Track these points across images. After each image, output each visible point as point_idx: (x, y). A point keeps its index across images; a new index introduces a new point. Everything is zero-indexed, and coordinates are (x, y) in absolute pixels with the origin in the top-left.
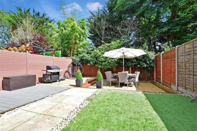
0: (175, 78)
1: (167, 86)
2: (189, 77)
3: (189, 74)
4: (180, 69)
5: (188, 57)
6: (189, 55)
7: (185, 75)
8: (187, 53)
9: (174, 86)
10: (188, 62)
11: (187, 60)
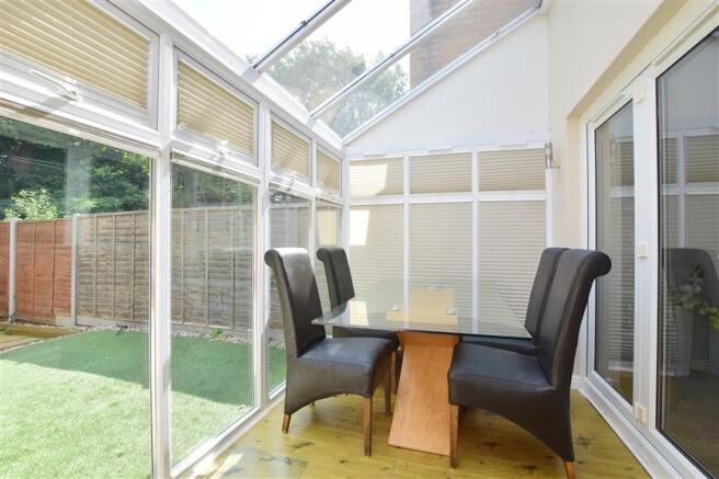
0: (69, 295)
1: (35, 323)
2: (107, 290)
3: (106, 283)
4: (83, 271)
5: (104, 245)
6: (106, 241)
7: (97, 284)
8: (102, 238)
9: (63, 318)
10: (103, 256)
11: (102, 253)
